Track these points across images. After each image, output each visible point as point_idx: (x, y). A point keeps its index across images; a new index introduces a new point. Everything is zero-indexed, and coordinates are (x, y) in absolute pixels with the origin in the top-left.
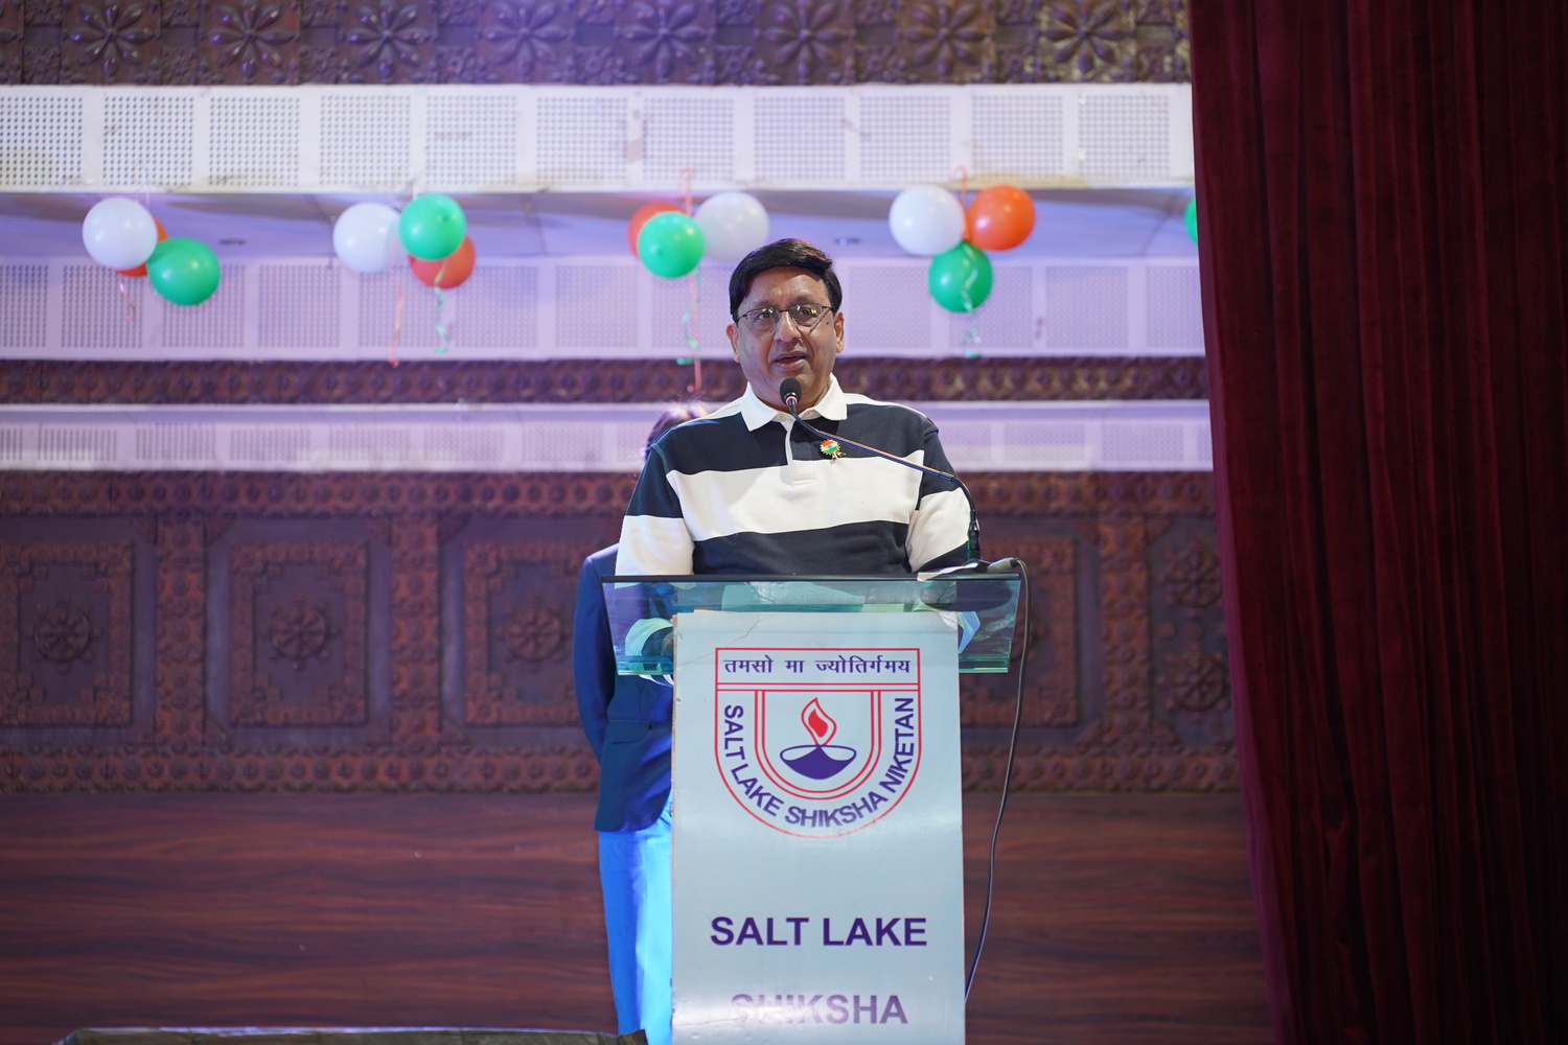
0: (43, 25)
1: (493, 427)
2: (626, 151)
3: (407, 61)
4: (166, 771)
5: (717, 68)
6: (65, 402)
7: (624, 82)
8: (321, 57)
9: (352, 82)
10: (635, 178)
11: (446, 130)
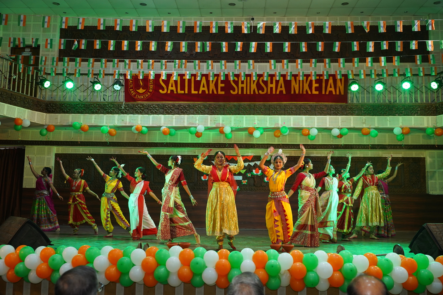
0: (298, 109)
2: (363, 123)
3: (338, 113)
5: (373, 114)
6: (289, 149)
7: (363, 115)
8: (329, 112)
9: (332, 115)
10: (364, 126)
11: (343, 120)
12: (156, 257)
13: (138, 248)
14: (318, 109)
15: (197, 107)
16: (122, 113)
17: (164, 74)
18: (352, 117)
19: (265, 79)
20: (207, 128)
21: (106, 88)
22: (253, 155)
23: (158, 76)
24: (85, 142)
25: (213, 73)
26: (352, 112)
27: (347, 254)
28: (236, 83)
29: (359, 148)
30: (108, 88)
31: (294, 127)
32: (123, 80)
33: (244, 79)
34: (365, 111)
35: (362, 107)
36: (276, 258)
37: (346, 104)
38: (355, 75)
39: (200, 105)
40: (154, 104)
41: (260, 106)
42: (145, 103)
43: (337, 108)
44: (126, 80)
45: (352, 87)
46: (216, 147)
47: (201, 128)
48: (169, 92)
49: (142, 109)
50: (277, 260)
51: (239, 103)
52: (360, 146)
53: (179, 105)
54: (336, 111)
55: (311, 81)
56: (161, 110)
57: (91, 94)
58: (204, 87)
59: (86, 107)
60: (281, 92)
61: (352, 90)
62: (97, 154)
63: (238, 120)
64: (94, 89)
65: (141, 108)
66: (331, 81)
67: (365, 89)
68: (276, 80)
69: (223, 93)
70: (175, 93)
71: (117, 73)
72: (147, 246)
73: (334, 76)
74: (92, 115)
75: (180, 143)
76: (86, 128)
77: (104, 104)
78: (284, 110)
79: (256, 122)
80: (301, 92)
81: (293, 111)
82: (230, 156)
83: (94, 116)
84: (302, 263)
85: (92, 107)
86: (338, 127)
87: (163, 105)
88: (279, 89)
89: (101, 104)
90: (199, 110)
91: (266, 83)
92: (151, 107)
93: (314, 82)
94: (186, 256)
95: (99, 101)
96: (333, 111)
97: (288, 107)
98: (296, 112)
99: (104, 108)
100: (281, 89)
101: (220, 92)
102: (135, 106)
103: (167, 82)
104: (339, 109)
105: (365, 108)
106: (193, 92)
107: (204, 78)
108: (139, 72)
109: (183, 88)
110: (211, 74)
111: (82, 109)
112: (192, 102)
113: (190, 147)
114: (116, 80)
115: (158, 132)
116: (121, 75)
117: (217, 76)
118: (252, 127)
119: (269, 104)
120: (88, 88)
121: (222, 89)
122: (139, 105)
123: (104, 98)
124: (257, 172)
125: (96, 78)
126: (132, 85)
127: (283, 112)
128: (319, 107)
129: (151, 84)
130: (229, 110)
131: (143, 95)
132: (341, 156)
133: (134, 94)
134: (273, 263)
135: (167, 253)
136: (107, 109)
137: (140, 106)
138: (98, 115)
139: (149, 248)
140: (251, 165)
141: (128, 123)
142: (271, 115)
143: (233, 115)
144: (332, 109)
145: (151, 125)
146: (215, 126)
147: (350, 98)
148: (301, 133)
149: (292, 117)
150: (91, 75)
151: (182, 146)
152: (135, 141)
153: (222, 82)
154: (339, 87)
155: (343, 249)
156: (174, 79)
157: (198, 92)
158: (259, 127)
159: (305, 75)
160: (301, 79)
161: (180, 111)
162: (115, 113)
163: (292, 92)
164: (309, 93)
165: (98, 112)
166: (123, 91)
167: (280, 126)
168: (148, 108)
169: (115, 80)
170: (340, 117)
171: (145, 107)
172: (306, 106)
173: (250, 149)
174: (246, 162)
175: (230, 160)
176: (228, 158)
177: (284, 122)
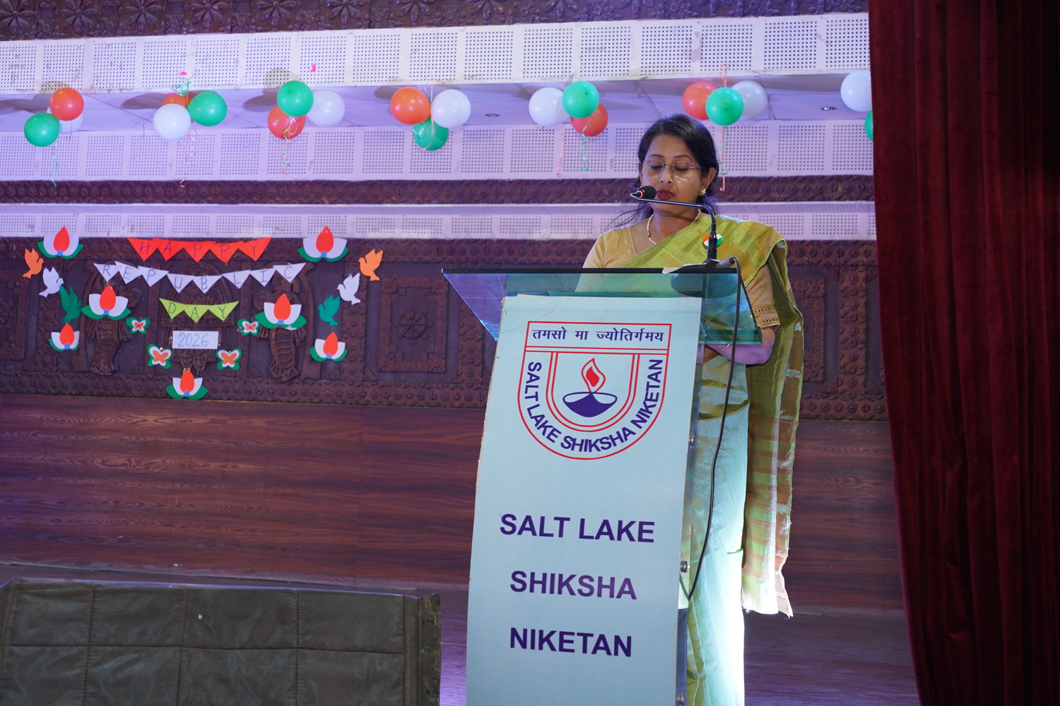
3: (571, 9)
4: (463, 397)
5: (744, 6)
6: (411, 203)
7: (691, 16)
8: (525, 8)
9: (541, 21)
10: (696, 70)
11: (592, 46)
18: (637, 27)
22: (269, 235)
26: (636, 2)
31: (359, 84)
63: (112, 59)
78: (314, 4)
79: (190, 65)
81: (356, 5)
82: (173, 243)
86: (561, 81)
98: (372, 14)
118: (168, 89)
124: (282, 313)
127: (310, 13)
130: (76, 14)
140: (260, 280)
142: (257, 31)
143: (91, 39)
149: (351, 39)
158: (202, 88)
170: (577, 31)
173: (241, 205)
174: (241, 270)
175: (170, 259)
176: (162, 252)
177: (314, 62)
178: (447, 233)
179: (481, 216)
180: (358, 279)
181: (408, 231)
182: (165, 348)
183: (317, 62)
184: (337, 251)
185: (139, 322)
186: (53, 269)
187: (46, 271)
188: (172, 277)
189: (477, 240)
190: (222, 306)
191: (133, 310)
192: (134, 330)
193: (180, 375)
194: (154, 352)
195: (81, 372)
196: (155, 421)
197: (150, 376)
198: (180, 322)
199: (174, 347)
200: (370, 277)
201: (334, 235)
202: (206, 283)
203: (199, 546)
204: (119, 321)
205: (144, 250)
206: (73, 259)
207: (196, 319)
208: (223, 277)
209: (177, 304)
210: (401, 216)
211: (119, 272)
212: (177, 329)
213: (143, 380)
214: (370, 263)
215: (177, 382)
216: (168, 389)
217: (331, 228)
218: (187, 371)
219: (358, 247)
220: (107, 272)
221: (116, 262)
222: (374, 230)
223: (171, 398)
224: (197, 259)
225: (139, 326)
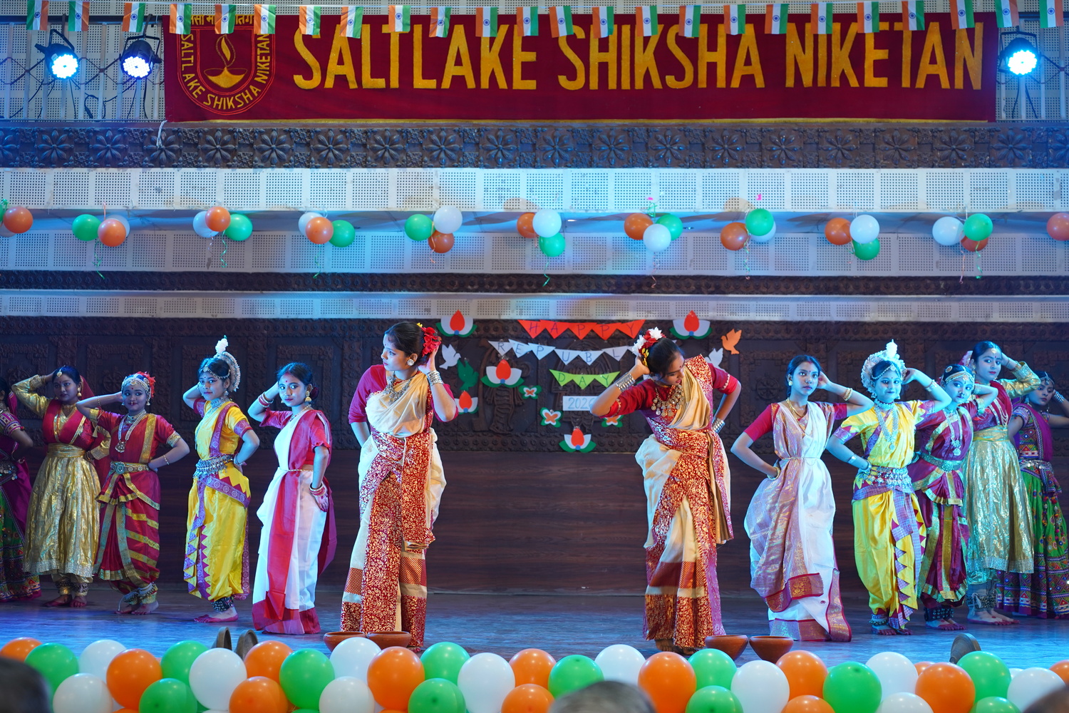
0: (811, 143)
1: (947, 304)
2: (1053, 195)
3: (961, 158)
6: (777, 294)
7: (1053, 167)
9: (940, 167)
10: (1058, 206)
11: (979, 186)
12: (281, 678)
13: (217, 645)
14: (887, 143)
15: (434, 137)
16: (157, 162)
17: (310, 15)
18: (1011, 173)
19: (688, 32)
20: (472, 218)
21: (94, 72)
22: (644, 318)
23: (287, 24)
24: (18, 271)
25: (493, 10)
26: (1011, 155)
27: (988, 664)
28: (581, 47)
29: (1037, 291)
30: (102, 71)
31: (797, 210)
32: (158, 39)
33: (610, 32)
34: (1060, 149)
35: (1048, 136)
36: (724, 680)
37: (992, 126)
38: (1023, 15)
39: (446, 131)
40: (273, 130)
41: (669, 133)
42: (241, 124)
43: (956, 140)
44: (171, 40)
45: (1011, 58)
46: (508, 288)
47: (447, 218)
48: (329, 83)
49: (229, 146)
50: (729, 688)
51: (591, 122)
52: (1043, 283)
53: (366, 132)
54: (954, 150)
55: (860, 38)
56: (302, 152)
57: (41, 94)
58: (458, 62)
59: (23, 140)
60: (748, 80)
61: (1011, 70)
62: (66, 317)
63: (587, 186)
64: (52, 72)
65: (225, 143)
66: (934, 39)
67: (1062, 69)
68: (729, 37)
69: (531, 85)
70: (353, 86)
71: (135, 11)
72: (250, 640)
73: (945, 21)
74: (42, 170)
75: (372, 276)
76: (24, 220)
77: (88, 132)
78: (757, 147)
79: (656, 192)
80: (822, 82)
81: (793, 150)
82: (558, 323)
83: (51, 174)
84: (821, 696)
85: (46, 142)
86: (960, 211)
87: (309, 131)
88: (740, 70)
89: (78, 129)
90: (441, 149)
91: (689, 46)
92: (264, 142)
93: (870, 43)
94: (395, 676)
95: (71, 118)
96: (941, 150)
97: (774, 137)
98: (805, 156)
99: (89, 144)
100: (748, 70)
101: (520, 84)
102: (205, 138)
103: (321, 46)
104: (963, 142)
105: (1061, 137)
106: (420, 83)
107: (459, 30)
108: (218, 9)
109: (380, 68)
110: (487, 15)
111: (7, 149)
112: (415, 122)
113: (409, 290)
114: (132, 41)
115: (288, 234)
116: (149, 19)
117: (509, 20)
118: (638, 211)
119: (701, 125)
120: (28, 71)
121: (528, 71)
122: (219, 134)
123: (87, 109)
125: (58, 33)
126: (192, 59)
127: (755, 155)
128: (888, 137)
129: (261, 55)
130: (555, 149)
131: (234, 96)
132: (970, 320)
133: (201, 90)
134: (713, 699)
135: (324, 665)
136: (98, 150)
137: (223, 137)
138: (65, 170)
139: (258, 645)
141: (177, 199)
142: (711, 167)
143: (569, 169)
144: (938, 145)
145: (262, 205)
146: (502, 210)
147: (1003, 103)
148: (824, 235)
149: (788, 175)
150: (37, 23)
151: (379, 284)
152: (205, 269)
153: (528, 44)
154: (965, 60)
155: (973, 647)
156: (350, 32)
157: (439, 83)
158: (667, 211)
159: (837, 18)
160: (822, 29)
161: (371, 153)
162: (130, 162)
163: (790, 82)
164: (854, 83)
165: (65, 160)
166: (157, 81)
167: (743, 208)
168: (251, 145)
169: (129, 39)
170: (967, 175)
171: (240, 141)
172: (839, 133)
173: (632, 295)
174: (619, 345)
175: (557, 338)
176: (549, 331)
177: (759, 193)
178: (793, 316)
179: (821, 303)
180: (722, 353)
181: (761, 314)
182: (555, 410)
183: (762, 192)
184: (702, 331)
185: (530, 388)
186: (450, 346)
187: (444, 347)
188: (559, 352)
189: (819, 322)
190: (605, 375)
191: (526, 380)
192: (526, 395)
193: (571, 432)
194: (546, 414)
195: (481, 431)
196: (559, 470)
197: (543, 433)
198: (569, 389)
199: (565, 409)
200: (730, 351)
201: (699, 317)
202: (590, 356)
203: (603, 571)
204: (514, 389)
205: (533, 330)
206: (468, 337)
207: (583, 386)
208: (604, 353)
209: (566, 374)
210: (754, 303)
211: (512, 349)
212: (566, 395)
213: (537, 437)
214: (732, 340)
215: (568, 439)
216: (561, 444)
217: (696, 312)
218: (576, 429)
219: (720, 329)
220: (502, 348)
221: (510, 340)
222: (732, 313)
223: (564, 451)
224: (581, 337)
225: (530, 393)
